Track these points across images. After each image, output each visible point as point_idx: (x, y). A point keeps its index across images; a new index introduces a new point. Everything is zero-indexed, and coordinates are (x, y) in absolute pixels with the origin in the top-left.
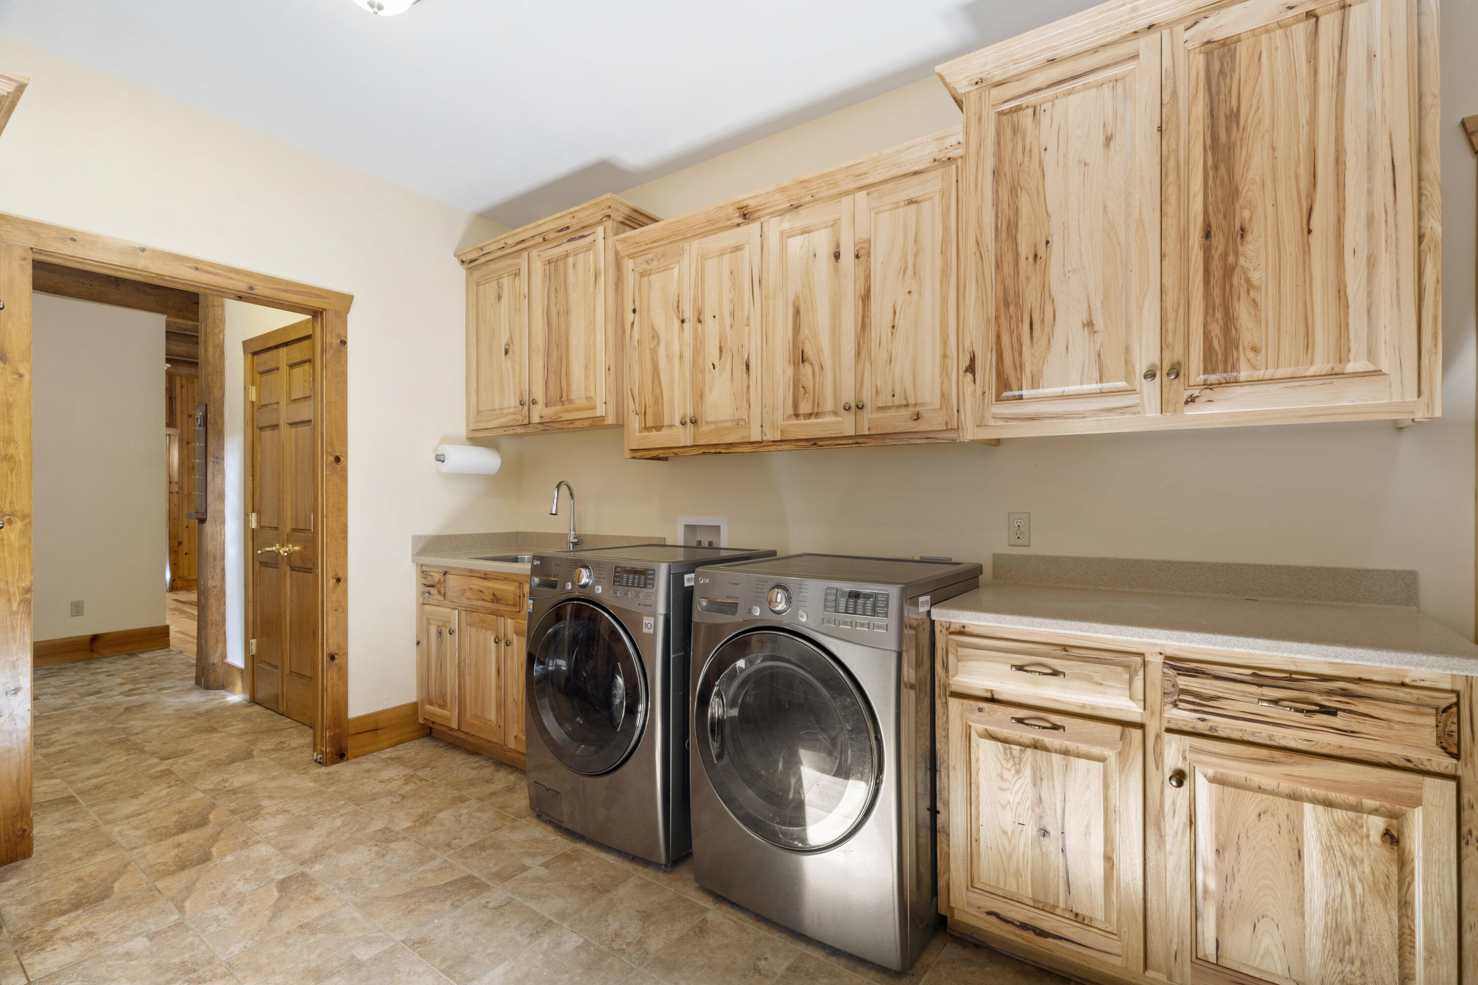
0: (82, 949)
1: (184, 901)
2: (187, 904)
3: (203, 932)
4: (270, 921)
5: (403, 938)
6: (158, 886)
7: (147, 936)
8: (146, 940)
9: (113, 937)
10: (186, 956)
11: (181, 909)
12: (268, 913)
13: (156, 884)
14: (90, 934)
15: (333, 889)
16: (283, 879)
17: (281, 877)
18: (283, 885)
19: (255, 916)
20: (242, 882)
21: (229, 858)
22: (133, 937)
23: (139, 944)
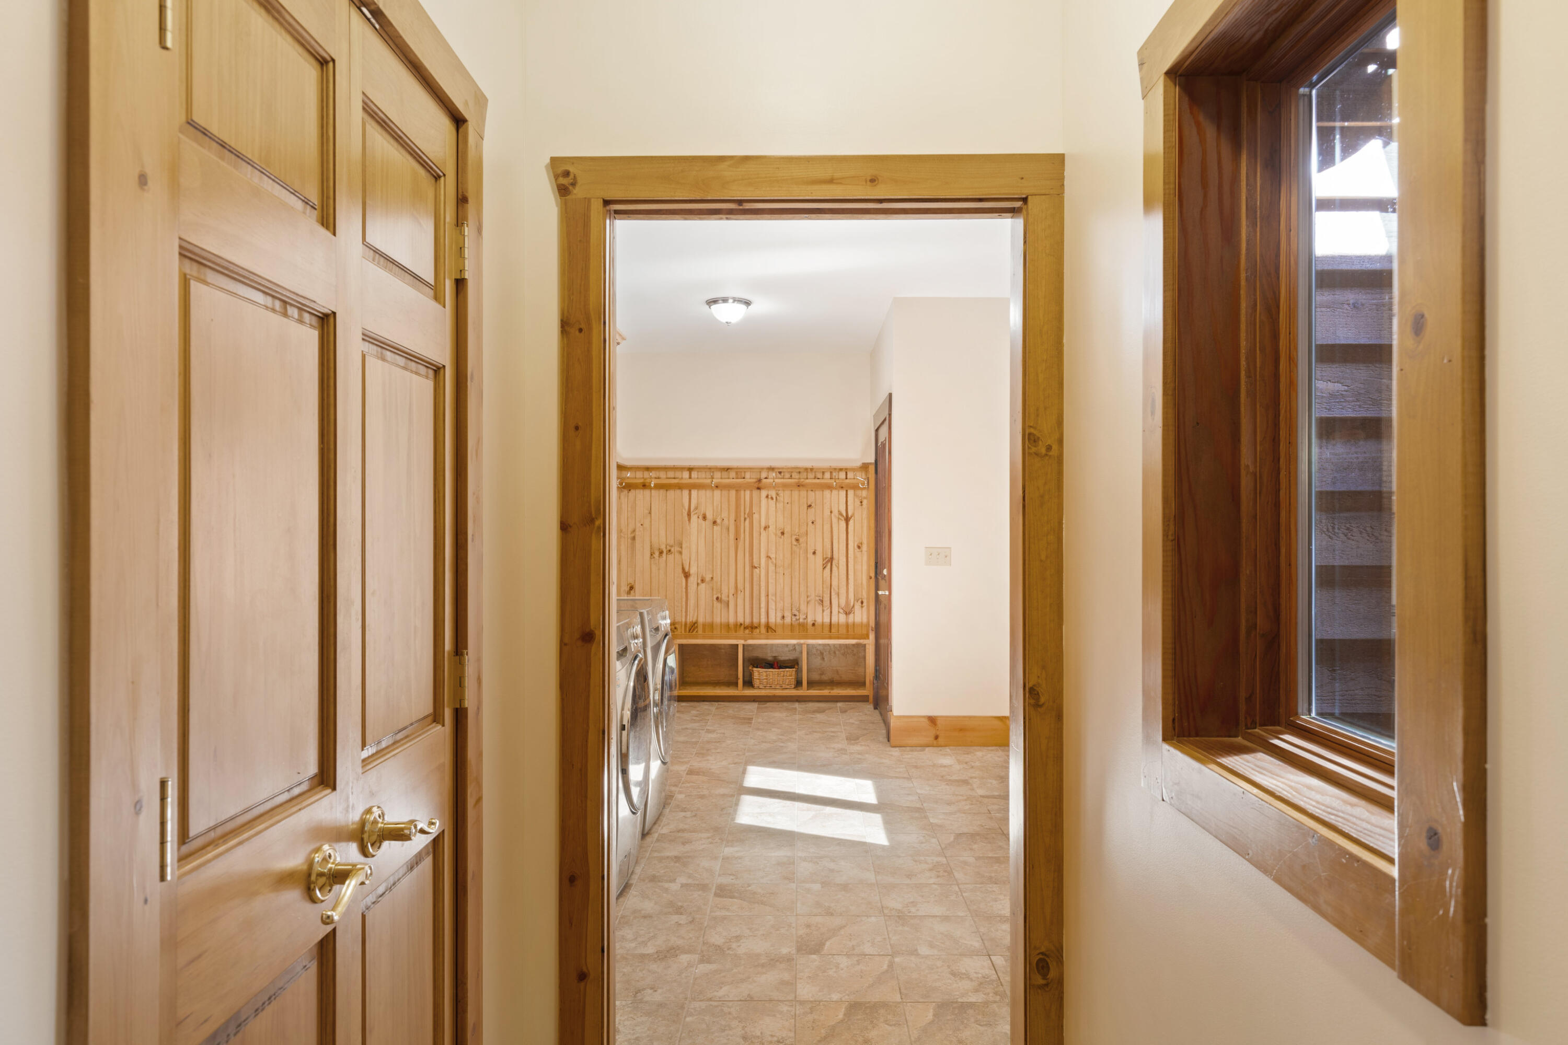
0: (958, 964)
1: (887, 971)
2: (885, 967)
3: (885, 939)
4: (845, 926)
5: (792, 884)
6: (899, 995)
7: (918, 955)
8: (920, 952)
9: (939, 963)
10: (900, 928)
11: (891, 965)
12: (842, 932)
13: (900, 1000)
14: (953, 974)
15: (793, 928)
16: (814, 954)
17: (814, 956)
18: (817, 949)
19: (850, 935)
20: (841, 966)
21: (835, 997)
22: (926, 957)
23: (924, 950)
